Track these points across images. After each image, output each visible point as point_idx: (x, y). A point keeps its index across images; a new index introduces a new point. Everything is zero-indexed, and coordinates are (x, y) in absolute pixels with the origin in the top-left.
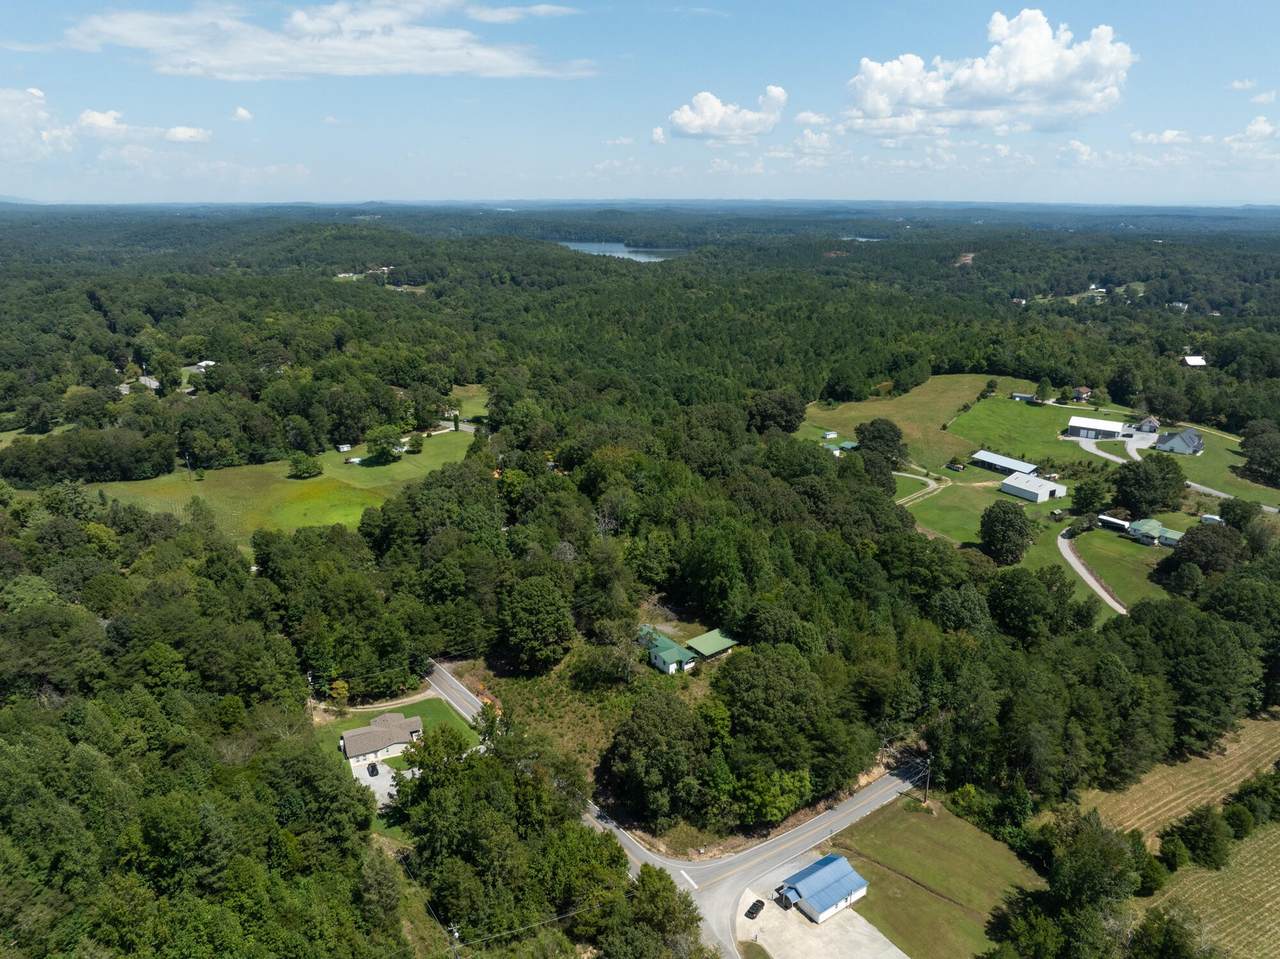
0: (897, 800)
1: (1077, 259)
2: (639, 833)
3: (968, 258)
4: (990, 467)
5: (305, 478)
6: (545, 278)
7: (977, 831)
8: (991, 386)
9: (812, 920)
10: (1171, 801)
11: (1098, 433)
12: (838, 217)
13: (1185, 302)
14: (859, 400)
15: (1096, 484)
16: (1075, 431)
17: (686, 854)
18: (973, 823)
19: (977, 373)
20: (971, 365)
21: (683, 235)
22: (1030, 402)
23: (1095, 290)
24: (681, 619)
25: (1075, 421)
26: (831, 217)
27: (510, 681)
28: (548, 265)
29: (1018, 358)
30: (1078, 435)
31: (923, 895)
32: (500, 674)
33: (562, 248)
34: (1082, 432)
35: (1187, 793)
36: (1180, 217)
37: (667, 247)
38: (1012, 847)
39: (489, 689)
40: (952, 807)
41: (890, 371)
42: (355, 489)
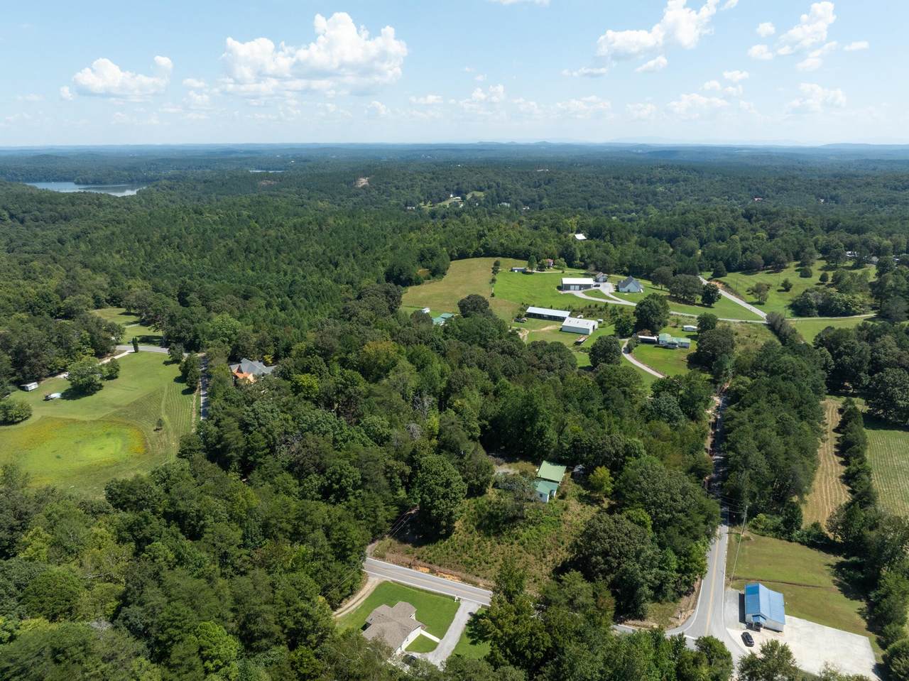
0: (730, 538)
1: (432, 179)
2: (630, 622)
3: (363, 182)
4: (540, 316)
5: (19, 422)
6: (48, 214)
7: (777, 541)
8: (497, 264)
9: (778, 631)
10: (826, 491)
11: (581, 287)
12: (240, 156)
13: (508, 202)
14: (418, 284)
15: (628, 317)
16: (567, 287)
17: (671, 623)
18: (773, 537)
19: (478, 257)
20: (472, 252)
21: (126, 173)
22: (524, 272)
23: (454, 199)
24: (507, 462)
25: (566, 281)
26: (233, 156)
27: (432, 547)
28: (45, 202)
29: (502, 245)
30: (569, 289)
31: (802, 590)
32: (417, 544)
33: (31, 187)
34: (572, 287)
35: (825, 482)
36: (453, 150)
37: (114, 183)
38: (802, 543)
39: (418, 558)
40: (756, 531)
41: (421, 261)
42: (85, 422)
